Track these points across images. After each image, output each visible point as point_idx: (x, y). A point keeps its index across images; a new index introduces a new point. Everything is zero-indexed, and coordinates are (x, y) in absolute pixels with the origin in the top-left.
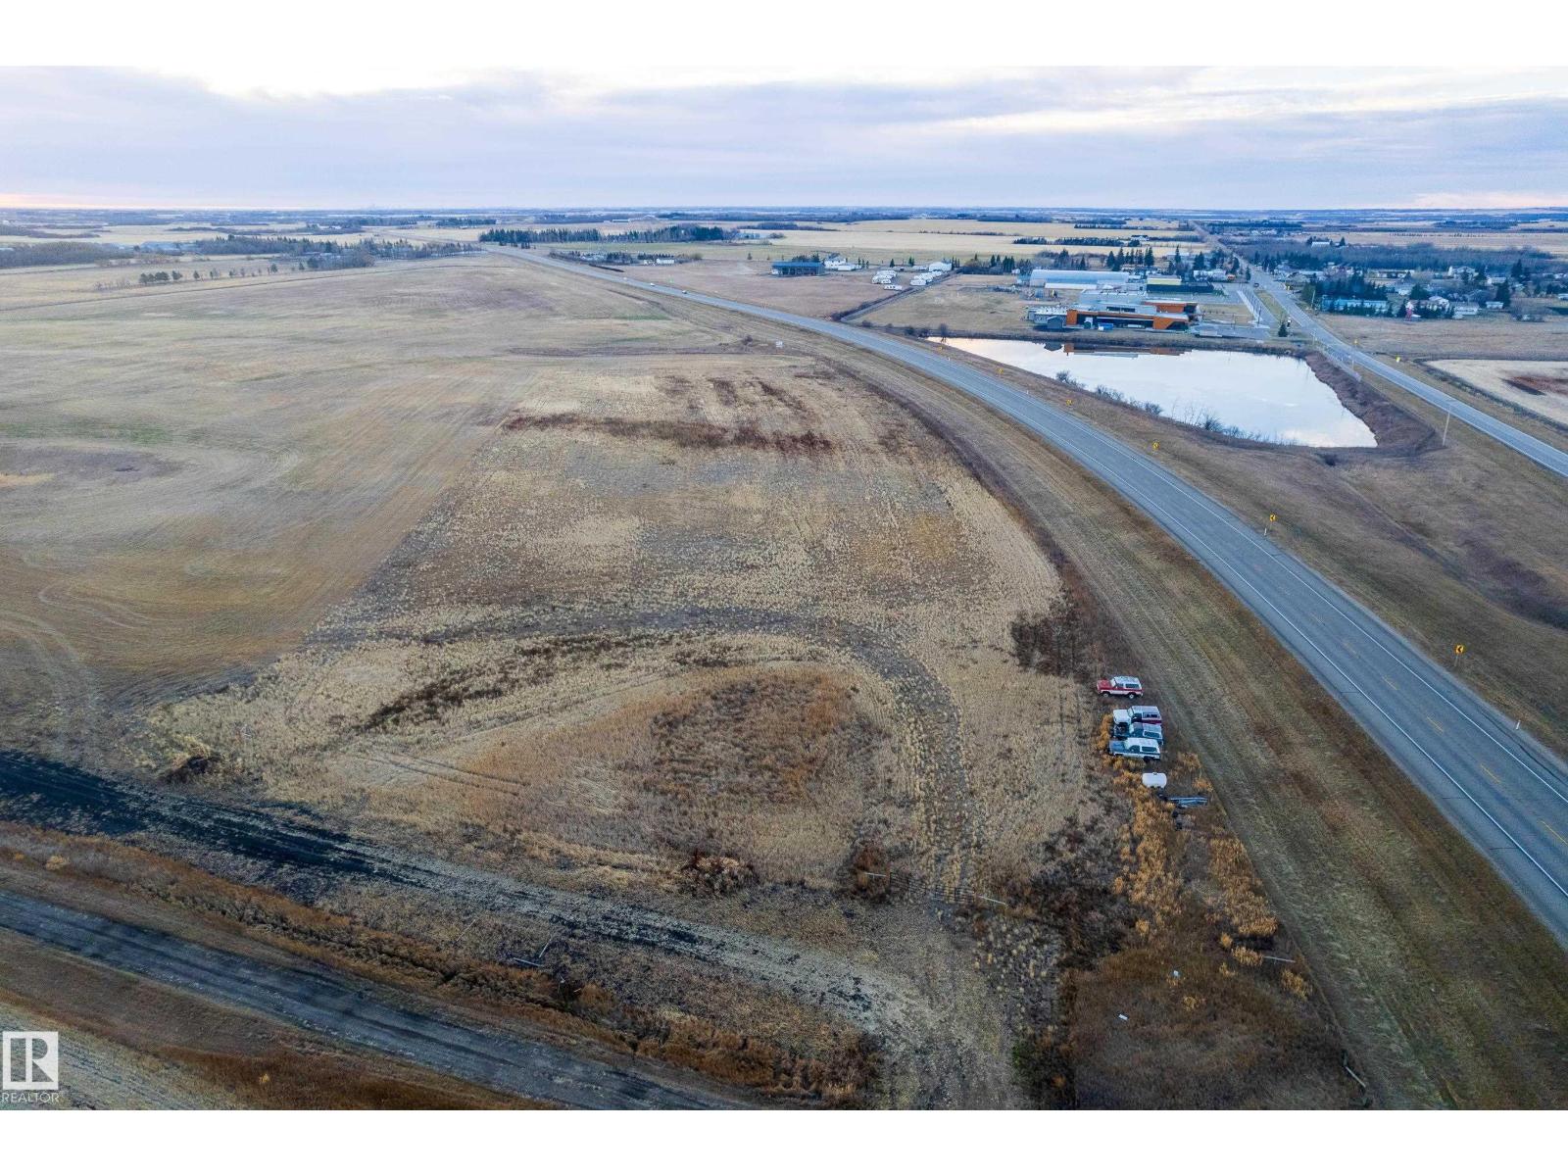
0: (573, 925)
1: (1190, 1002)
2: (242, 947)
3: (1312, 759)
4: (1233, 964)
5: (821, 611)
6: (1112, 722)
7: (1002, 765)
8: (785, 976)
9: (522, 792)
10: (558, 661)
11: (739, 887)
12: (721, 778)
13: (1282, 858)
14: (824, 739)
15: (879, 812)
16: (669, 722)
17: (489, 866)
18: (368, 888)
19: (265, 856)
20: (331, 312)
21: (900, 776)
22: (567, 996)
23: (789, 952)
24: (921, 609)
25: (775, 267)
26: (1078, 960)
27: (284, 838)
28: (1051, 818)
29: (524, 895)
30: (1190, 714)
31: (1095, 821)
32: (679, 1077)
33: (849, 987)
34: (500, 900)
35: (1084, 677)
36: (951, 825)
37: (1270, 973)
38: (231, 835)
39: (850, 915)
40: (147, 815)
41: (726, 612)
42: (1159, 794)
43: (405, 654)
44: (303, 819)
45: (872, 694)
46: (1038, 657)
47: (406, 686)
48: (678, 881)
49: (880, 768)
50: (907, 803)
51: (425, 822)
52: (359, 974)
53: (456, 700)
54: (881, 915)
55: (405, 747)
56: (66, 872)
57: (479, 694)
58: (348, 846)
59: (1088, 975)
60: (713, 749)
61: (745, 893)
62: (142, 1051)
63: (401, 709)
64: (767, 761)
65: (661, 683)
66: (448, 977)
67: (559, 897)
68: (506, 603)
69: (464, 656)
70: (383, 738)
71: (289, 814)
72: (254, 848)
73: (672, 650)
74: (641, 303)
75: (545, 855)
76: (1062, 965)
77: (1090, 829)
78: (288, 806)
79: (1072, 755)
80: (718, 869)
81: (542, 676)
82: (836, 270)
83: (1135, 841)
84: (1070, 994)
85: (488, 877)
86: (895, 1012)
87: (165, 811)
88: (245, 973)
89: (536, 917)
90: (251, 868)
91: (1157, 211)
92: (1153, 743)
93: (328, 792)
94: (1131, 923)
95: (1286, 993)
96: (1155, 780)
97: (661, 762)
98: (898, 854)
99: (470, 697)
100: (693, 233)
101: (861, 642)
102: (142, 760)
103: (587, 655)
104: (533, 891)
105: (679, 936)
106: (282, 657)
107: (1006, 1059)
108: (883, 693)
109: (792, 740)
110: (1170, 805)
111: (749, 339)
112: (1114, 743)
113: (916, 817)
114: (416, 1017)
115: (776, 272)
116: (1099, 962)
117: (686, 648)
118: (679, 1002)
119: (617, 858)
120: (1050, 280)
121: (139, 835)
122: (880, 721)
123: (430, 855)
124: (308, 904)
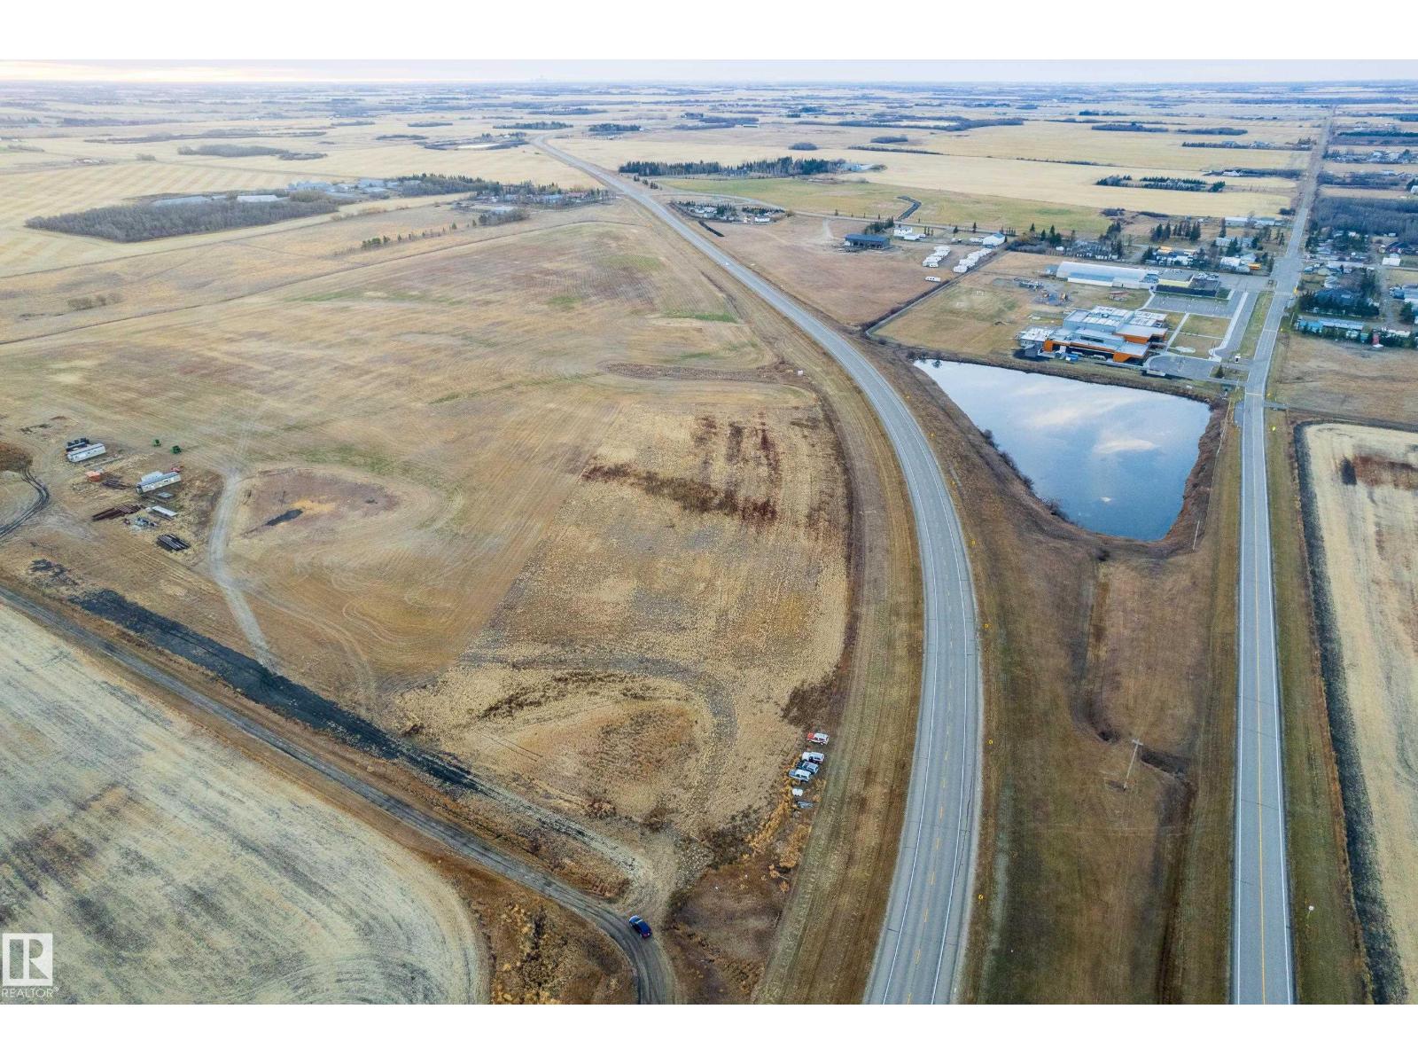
0: (544, 823)
1: (743, 886)
2: (433, 814)
3: (877, 793)
4: (768, 876)
5: (704, 667)
6: (800, 758)
7: (740, 774)
8: (609, 853)
9: (539, 760)
10: (570, 687)
11: (607, 816)
12: (619, 764)
13: (824, 837)
14: (669, 750)
15: (674, 791)
16: (608, 731)
17: (520, 793)
18: (476, 797)
19: (441, 777)
21: (692, 774)
22: (535, 850)
23: (614, 845)
24: (755, 671)
26: (714, 866)
27: (447, 770)
28: (742, 804)
29: (530, 808)
30: (842, 757)
31: (759, 808)
32: (563, 882)
33: (629, 863)
34: (521, 809)
35: (807, 729)
36: (700, 800)
37: (778, 882)
38: (428, 765)
39: (642, 834)
40: (398, 751)
41: (657, 662)
42: (794, 800)
43: (503, 673)
44: (454, 762)
45: (703, 726)
46: (794, 713)
47: (501, 695)
48: (585, 810)
49: (686, 768)
50: (688, 788)
51: (500, 770)
52: (470, 831)
53: (521, 706)
54: (653, 837)
55: (496, 730)
56: (373, 773)
57: (531, 703)
58: (470, 777)
59: (714, 871)
60: (621, 749)
61: (608, 819)
62: (404, 847)
63: (497, 709)
64: (640, 759)
65: (611, 706)
66: (499, 836)
67: (543, 810)
68: (554, 644)
69: (530, 678)
70: (488, 724)
71: (449, 758)
72: (437, 772)
73: (622, 686)
74: (721, 296)
75: (541, 792)
76: (709, 866)
77: (755, 812)
78: (449, 755)
79: (772, 774)
80: (601, 809)
81: (562, 695)
82: (902, 238)
83: (769, 820)
84: (703, 877)
85: (518, 798)
86: (641, 872)
87: (405, 751)
88: (433, 824)
89: (532, 819)
90: (436, 782)
92: (808, 774)
93: (465, 750)
94: (743, 854)
95: (779, 889)
96: (797, 792)
97: (597, 752)
98: (674, 811)
99: (527, 704)
101: (714, 691)
102: (395, 724)
103: (583, 684)
104: (534, 806)
105: (580, 833)
106: (450, 669)
107: (669, 894)
108: (708, 726)
109: (656, 748)
110: (795, 806)
111: (783, 361)
112: (793, 770)
113: (688, 795)
114: (486, 849)
115: (847, 243)
116: (721, 867)
117: (630, 685)
118: (571, 857)
119: (567, 797)
120: (1073, 275)
121: (396, 761)
122: (699, 743)
123: (500, 786)
124: (454, 800)
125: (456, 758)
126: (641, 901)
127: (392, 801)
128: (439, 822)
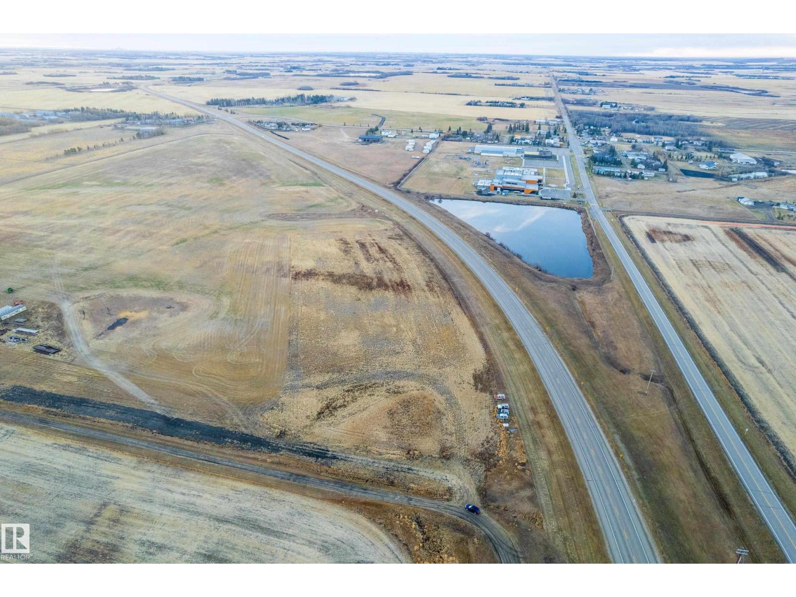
0: (387, 468)
1: (508, 477)
3: (543, 418)
4: (517, 469)
5: (422, 371)
6: (497, 408)
7: (472, 422)
8: (432, 476)
9: (363, 435)
10: (356, 394)
12: (408, 430)
13: (531, 444)
14: (430, 417)
15: (445, 437)
16: (391, 413)
17: (364, 456)
18: (341, 463)
19: (313, 456)
21: (449, 427)
22: (392, 483)
23: (432, 471)
24: (448, 369)
25: (359, 136)
26: (488, 470)
27: (315, 452)
28: (483, 438)
29: (374, 462)
30: (516, 404)
31: (492, 437)
32: (417, 497)
33: (444, 478)
34: (370, 464)
35: (491, 393)
36: (461, 440)
37: (524, 470)
38: (302, 452)
39: (442, 463)
40: (279, 447)
41: (395, 373)
42: (507, 429)
43: (314, 393)
44: (316, 446)
45: (439, 401)
46: (480, 386)
47: (320, 405)
48: (406, 457)
49: (444, 424)
50: (451, 434)
51: (346, 445)
52: (349, 482)
53: (335, 409)
54: (449, 462)
55: (330, 425)
56: (272, 463)
57: (340, 407)
58: (330, 453)
59: (489, 473)
60: (404, 421)
61: (420, 459)
62: (318, 499)
63: (323, 413)
64: (417, 424)
65: (385, 400)
66: (367, 481)
67: (382, 462)
68: (333, 373)
70: (323, 422)
71: (312, 445)
73: (384, 388)
74: (307, 172)
75: (375, 452)
76: (485, 471)
77: (491, 439)
79: (488, 418)
80: (414, 454)
81: (354, 399)
82: (387, 136)
83: (501, 441)
84: (486, 477)
86: (454, 482)
87: (283, 446)
88: (326, 483)
89: (380, 466)
90: (312, 460)
92: (506, 415)
93: (318, 438)
94: (498, 461)
95: (526, 474)
96: (506, 425)
97: (393, 426)
98: (451, 448)
99: (338, 407)
101: (434, 382)
102: (267, 433)
103: (363, 391)
104: (376, 461)
105: (409, 469)
106: (281, 396)
107: (475, 490)
108: (442, 401)
109: (423, 418)
110: (509, 432)
111: (363, 206)
112: (498, 415)
113: (454, 438)
114: (364, 490)
115: (360, 140)
116: (492, 470)
117: (388, 387)
118: (413, 483)
119: (391, 452)
121: (281, 453)
122: (442, 410)
123: (350, 454)
124: (330, 467)
125: (315, 444)
126: (463, 496)
127: (294, 476)
128: (328, 481)
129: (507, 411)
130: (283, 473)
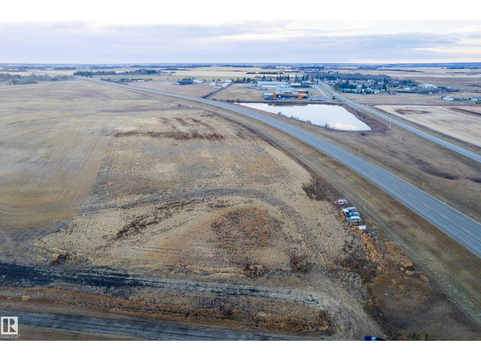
0: (218, 292)
1: (401, 287)
2: (112, 316)
3: (399, 217)
4: (407, 275)
5: (245, 188)
6: (343, 212)
7: (320, 228)
8: (291, 298)
9: (181, 253)
10: (171, 210)
11: (264, 273)
12: (241, 241)
13: (404, 245)
14: (266, 226)
15: (293, 246)
16: (216, 226)
17: (181, 278)
18: (146, 291)
19: (103, 285)
20: (29, 99)
21: (293, 234)
22: (229, 315)
23: (287, 291)
24: (274, 184)
25: (178, 82)
26: (367, 280)
27: (106, 278)
29: (198, 285)
30: (362, 208)
31: (352, 241)
32: (275, 333)
33: (309, 297)
34: (191, 288)
35: (329, 200)
36: (315, 247)
37: (417, 276)
38: (86, 280)
39: (299, 277)
40: (51, 277)
41: (217, 190)
42: (366, 231)
43: (118, 213)
44: (110, 271)
45: (273, 211)
46: (314, 196)
47: (124, 224)
48: (245, 274)
49: (286, 232)
50: (299, 242)
51: (154, 266)
52: (158, 319)
53: (143, 226)
54: (307, 276)
55: (134, 243)
56: (30, 301)
57: (150, 224)
58: (130, 278)
59: (371, 284)
60: (234, 233)
61: (266, 275)
63: (126, 231)
64: (252, 234)
65: (207, 214)
66: (187, 315)
67: (210, 284)
68: (144, 193)
69: (139, 211)
70: (125, 241)
71: (104, 270)
72: (98, 283)
73: (206, 203)
74: (139, 94)
75: (198, 272)
76: (364, 282)
77: (352, 243)
78: (103, 267)
79: (337, 223)
80: (256, 269)
81: (168, 216)
82: (197, 83)
83: (366, 245)
84: (369, 290)
85: (182, 281)
86: (326, 303)
87: (58, 275)
88: (118, 325)
90: (100, 290)
91: (283, 63)
92: (358, 217)
93: (115, 261)
94: (376, 268)
95: (424, 281)
96: (362, 227)
97: (220, 239)
98: (305, 257)
99: (148, 224)
100: (147, 72)
101: (262, 196)
102: (40, 259)
103: (179, 207)
104: (200, 284)
105: (253, 291)
106: (75, 218)
107: (362, 310)
108: (276, 210)
109: (256, 227)
110: (369, 234)
111: (180, 105)
112: (347, 218)
113: (304, 246)
114: (184, 329)
115: (178, 84)
116: (373, 280)
117: (210, 202)
118: (262, 310)
119: (222, 269)
120: (263, 85)
121: (52, 284)
122: (279, 219)
123: (160, 277)
124: (127, 299)
125: (109, 269)
126: (350, 324)
127: (62, 318)
128: (120, 321)
129: (356, 213)
130: (44, 316)
